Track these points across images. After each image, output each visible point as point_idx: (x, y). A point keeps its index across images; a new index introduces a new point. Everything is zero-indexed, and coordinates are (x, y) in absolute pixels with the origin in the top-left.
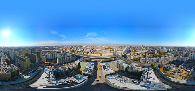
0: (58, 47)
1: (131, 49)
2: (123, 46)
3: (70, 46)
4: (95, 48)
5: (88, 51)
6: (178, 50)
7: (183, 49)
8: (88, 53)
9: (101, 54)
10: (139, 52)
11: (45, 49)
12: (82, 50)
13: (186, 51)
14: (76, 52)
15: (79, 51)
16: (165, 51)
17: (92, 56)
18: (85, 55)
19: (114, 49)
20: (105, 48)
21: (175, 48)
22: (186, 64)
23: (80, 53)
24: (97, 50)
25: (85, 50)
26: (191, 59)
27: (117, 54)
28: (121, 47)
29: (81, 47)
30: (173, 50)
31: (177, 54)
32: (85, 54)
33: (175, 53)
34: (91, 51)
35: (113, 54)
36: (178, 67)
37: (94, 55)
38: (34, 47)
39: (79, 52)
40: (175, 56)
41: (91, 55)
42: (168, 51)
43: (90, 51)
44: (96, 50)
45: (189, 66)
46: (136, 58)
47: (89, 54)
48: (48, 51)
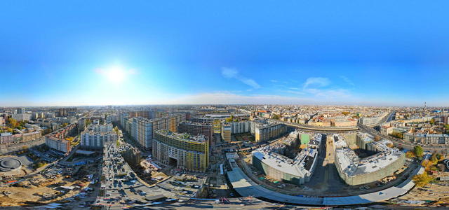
0: (238, 108)
1: (398, 114)
2: (383, 108)
3: (266, 107)
4: (320, 113)
5: (306, 117)
6: (59, 115)
7: (71, 111)
8: (307, 121)
9: (332, 124)
10: (411, 121)
11: (210, 112)
12: (294, 115)
13: (78, 117)
14: (283, 119)
15: (288, 118)
16: (24, 119)
17: (316, 127)
18: (301, 125)
19: (360, 115)
20: (343, 113)
21: (52, 110)
22: (69, 160)
23: (291, 121)
24: (325, 116)
25: (299, 116)
26: (88, 144)
27: (364, 123)
28: (377, 111)
29: (290, 109)
30: (47, 116)
31: (52, 128)
32: (302, 122)
33: (46, 124)
34: (314, 118)
35: (355, 123)
36: (34, 167)
37: (320, 124)
38: (182, 106)
39: (289, 120)
40: (44, 133)
41: (314, 124)
42: (33, 119)
43: (312, 117)
44: (322, 116)
45: (77, 168)
46: (399, 132)
47: (310, 123)
48: (220, 116)
